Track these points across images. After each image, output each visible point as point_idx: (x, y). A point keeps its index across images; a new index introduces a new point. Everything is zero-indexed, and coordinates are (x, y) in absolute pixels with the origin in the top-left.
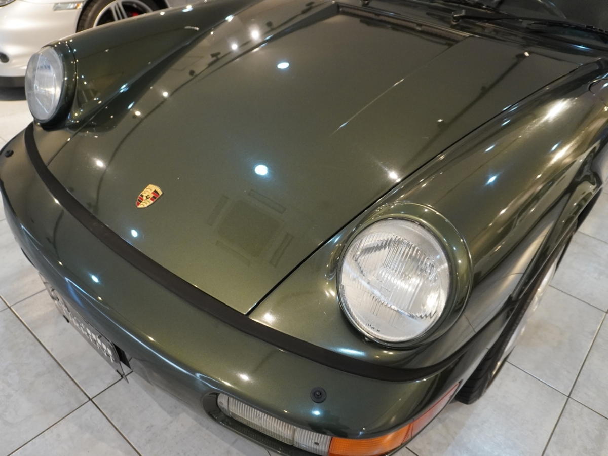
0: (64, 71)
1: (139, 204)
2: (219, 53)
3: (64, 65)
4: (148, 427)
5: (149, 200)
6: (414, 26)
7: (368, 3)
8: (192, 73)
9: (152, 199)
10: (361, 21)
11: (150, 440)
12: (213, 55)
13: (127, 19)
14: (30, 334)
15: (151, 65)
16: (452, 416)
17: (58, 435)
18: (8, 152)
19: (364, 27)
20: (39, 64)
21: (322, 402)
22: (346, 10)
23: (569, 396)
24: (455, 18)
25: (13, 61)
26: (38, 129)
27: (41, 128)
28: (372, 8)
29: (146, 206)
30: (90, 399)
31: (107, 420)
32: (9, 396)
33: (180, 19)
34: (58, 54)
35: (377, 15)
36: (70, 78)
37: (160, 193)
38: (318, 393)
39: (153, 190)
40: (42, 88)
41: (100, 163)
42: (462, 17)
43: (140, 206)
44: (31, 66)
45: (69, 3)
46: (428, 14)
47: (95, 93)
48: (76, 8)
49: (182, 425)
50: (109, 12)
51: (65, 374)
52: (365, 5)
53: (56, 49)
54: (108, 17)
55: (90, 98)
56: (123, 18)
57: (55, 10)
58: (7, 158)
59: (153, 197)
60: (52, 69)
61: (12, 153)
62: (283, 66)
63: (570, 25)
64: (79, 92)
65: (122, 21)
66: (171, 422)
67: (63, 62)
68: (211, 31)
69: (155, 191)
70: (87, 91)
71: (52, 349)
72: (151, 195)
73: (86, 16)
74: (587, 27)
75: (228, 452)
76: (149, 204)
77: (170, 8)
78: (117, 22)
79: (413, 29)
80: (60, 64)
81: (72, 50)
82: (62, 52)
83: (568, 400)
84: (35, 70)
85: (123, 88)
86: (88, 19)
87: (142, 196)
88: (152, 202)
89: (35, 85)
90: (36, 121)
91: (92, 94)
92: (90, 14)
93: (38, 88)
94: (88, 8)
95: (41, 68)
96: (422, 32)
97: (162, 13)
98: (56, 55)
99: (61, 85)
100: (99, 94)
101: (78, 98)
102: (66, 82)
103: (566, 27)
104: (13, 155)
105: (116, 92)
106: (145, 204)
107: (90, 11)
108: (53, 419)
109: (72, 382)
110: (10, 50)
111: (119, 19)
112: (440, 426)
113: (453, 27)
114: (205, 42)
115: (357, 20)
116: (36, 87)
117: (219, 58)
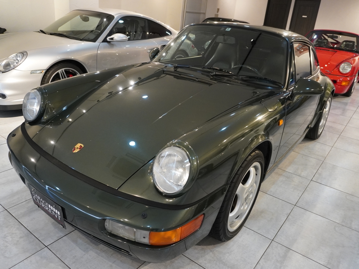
0: (41, 99)
1: (73, 151)
2: (113, 92)
3: (41, 97)
4: (74, 257)
5: (78, 149)
6: (195, 79)
7: (176, 70)
8: (98, 101)
9: (79, 149)
10: (174, 77)
11: (74, 262)
12: (109, 93)
13: (67, 78)
14: (17, 221)
15: (78, 98)
16: (217, 249)
17: (31, 261)
18: (13, 134)
19: (176, 79)
20: (30, 97)
21: (146, 218)
22: (167, 72)
23: (273, 240)
24: (211, 75)
25: (8, 98)
26: (27, 125)
27: (28, 125)
28: (178, 72)
29: (76, 152)
30: (46, 246)
31: (54, 255)
32: (7, 246)
33: (94, 77)
34: (39, 92)
35: (179, 74)
36: (44, 102)
37: (83, 146)
38: (143, 214)
39: (80, 145)
40: (31, 107)
41: (52, 142)
42: (214, 75)
43: (74, 152)
44: (26, 98)
45: (37, 70)
46: (202, 74)
47: (54, 109)
48: (41, 73)
49: (90, 256)
50: (58, 74)
51: (34, 237)
52: (175, 70)
53: (38, 90)
54: (57, 77)
55: (51, 111)
56: (65, 78)
57: (31, 74)
58: (13, 137)
59: (80, 148)
60: (36, 99)
61: (15, 135)
62: (145, 97)
63: (258, 78)
64: (48, 108)
65: (64, 79)
66: (85, 255)
67: (41, 96)
68: (108, 81)
69: (81, 146)
70: (50, 108)
71: (27, 227)
72: (79, 147)
73: (47, 76)
74: (265, 78)
75: (111, 266)
76: (78, 151)
77: (89, 73)
78: (62, 80)
79: (195, 80)
80: (40, 97)
81: (45, 91)
82: (41, 92)
83: (272, 241)
84: (28, 99)
85: (64, 108)
86: (47, 78)
87: (75, 148)
88: (79, 150)
89: (28, 105)
90: (26, 121)
91: (52, 109)
92: (48, 76)
93: (29, 107)
94: (47, 72)
95: (31, 99)
96: (198, 81)
97: (84, 75)
98: (38, 93)
99: (40, 105)
100: (55, 109)
101: (46, 111)
102: (42, 104)
103: (256, 79)
104: (15, 136)
105: (61, 110)
106: (76, 151)
107: (48, 74)
108: (28, 255)
109: (37, 240)
110: (7, 92)
111: (63, 78)
112: (211, 253)
113: (211, 79)
114: (105, 87)
115: (173, 77)
116: (28, 106)
117: (112, 94)
